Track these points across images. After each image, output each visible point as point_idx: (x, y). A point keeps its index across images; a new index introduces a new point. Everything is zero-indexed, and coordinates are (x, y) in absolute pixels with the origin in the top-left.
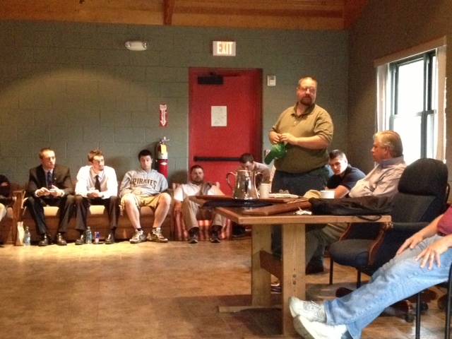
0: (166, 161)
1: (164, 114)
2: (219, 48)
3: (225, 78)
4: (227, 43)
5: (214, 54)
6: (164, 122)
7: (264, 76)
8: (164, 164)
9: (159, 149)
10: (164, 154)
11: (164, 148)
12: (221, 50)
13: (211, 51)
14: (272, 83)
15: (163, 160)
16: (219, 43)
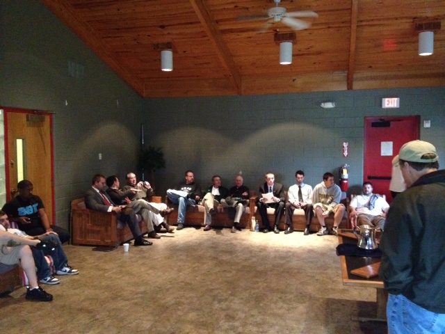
0: (347, 180)
1: (346, 149)
2: (386, 103)
3: (391, 122)
4: (393, 99)
5: (383, 107)
6: (346, 154)
7: (421, 121)
8: (345, 182)
9: (342, 172)
10: (345, 175)
11: (345, 172)
12: (388, 104)
13: (381, 105)
14: (427, 125)
15: (345, 180)
16: (387, 99)
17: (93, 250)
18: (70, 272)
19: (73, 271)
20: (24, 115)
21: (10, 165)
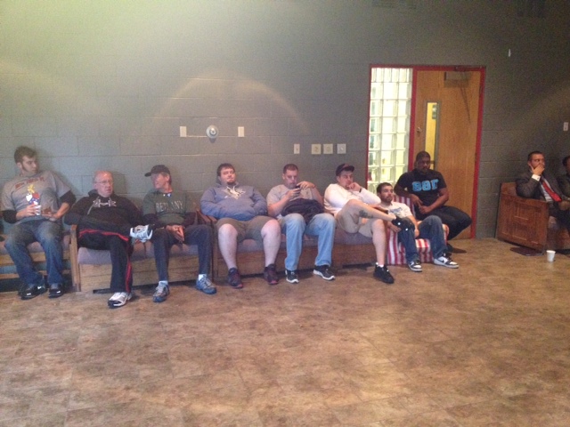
17: (513, 250)
18: (447, 263)
19: (452, 263)
20: (441, 74)
21: (416, 133)
